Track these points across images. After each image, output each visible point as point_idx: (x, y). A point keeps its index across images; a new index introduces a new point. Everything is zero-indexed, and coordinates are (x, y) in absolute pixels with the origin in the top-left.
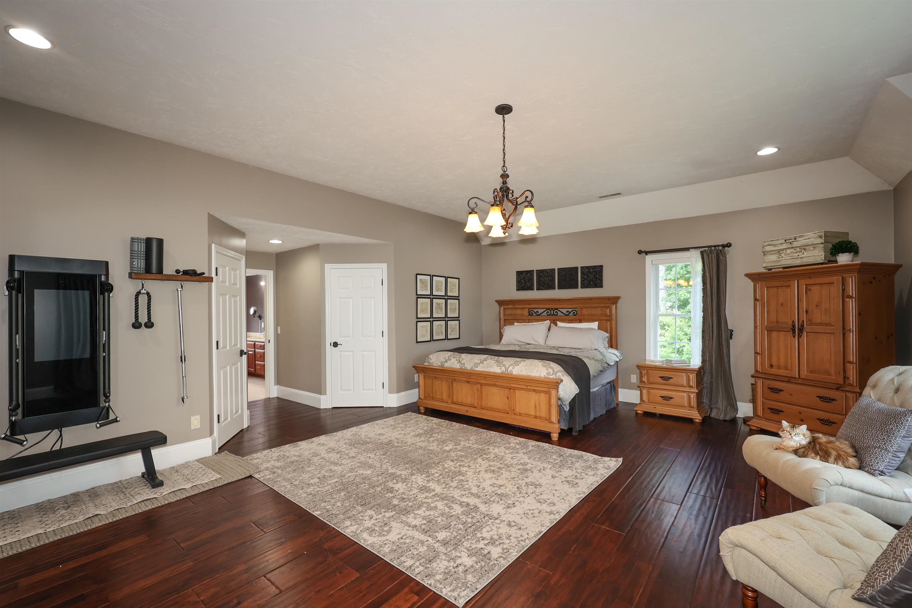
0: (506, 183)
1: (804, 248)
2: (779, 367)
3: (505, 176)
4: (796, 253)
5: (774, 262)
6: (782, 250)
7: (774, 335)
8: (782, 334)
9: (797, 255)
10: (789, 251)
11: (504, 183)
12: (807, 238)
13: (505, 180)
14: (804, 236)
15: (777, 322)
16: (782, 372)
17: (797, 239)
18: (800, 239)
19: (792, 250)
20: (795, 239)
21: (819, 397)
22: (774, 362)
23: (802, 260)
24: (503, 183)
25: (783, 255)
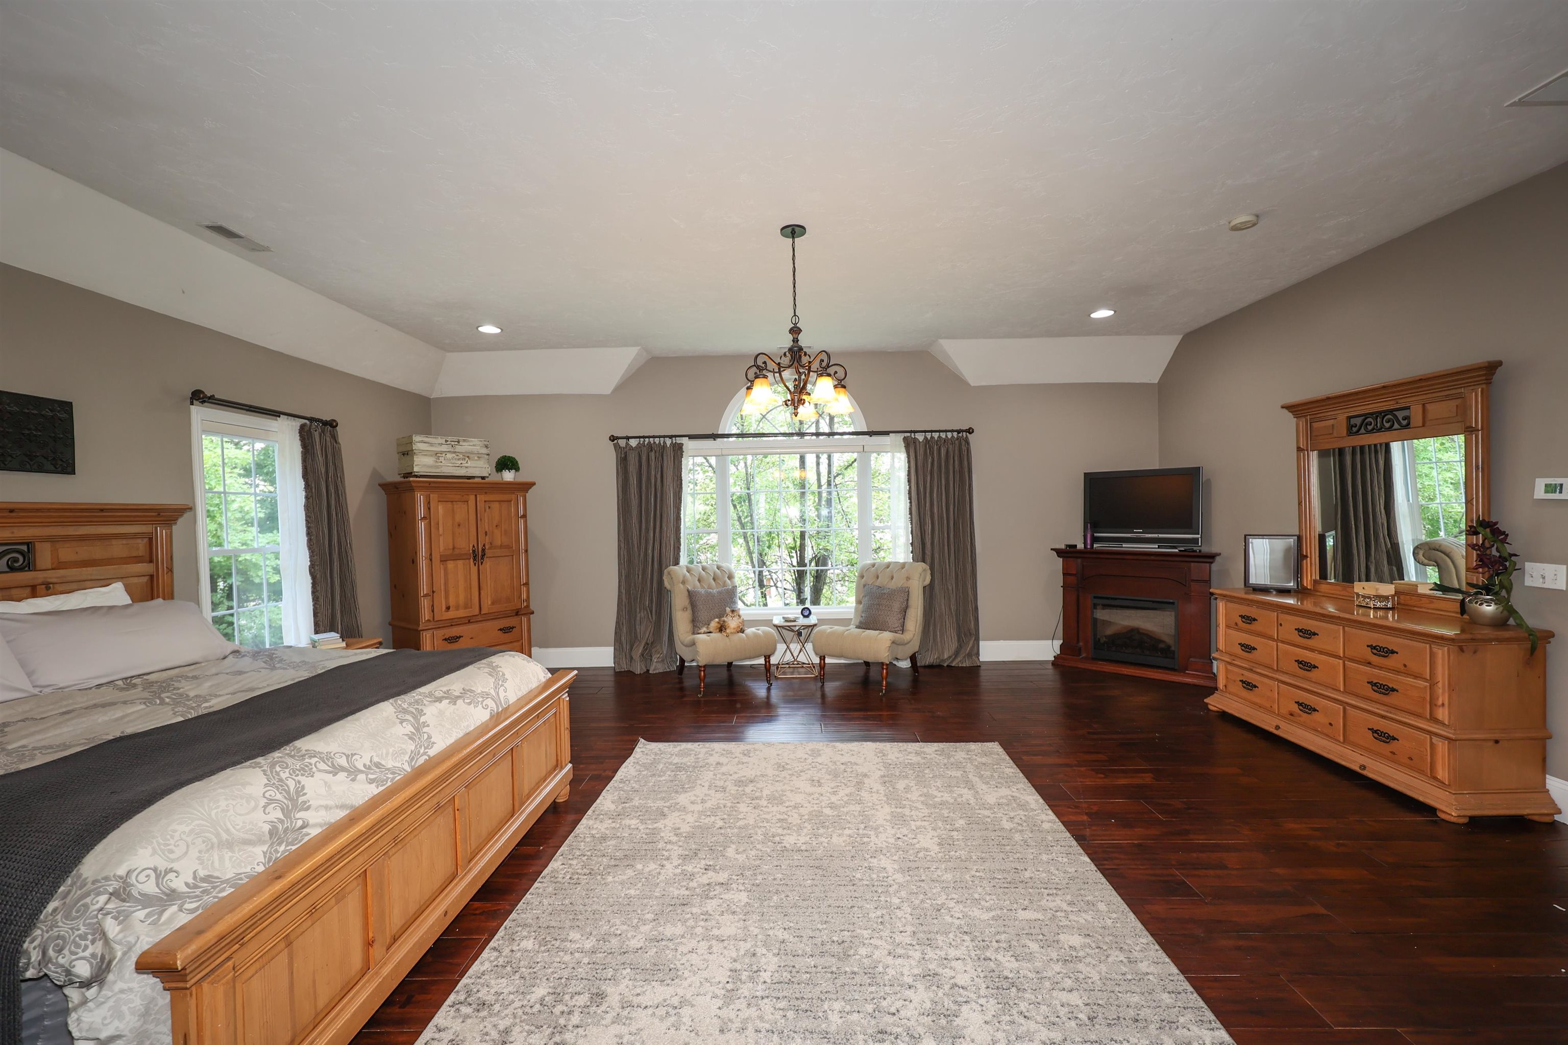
0: (798, 341)
1: (467, 456)
2: (457, 608)
3: (795, 331)
4: (459, 459)
5: (431, 467)
6: (442, 453)
7: (450, 565)
8: (460, 563)
9: (460, 462)
10: (449, 456)
11: (796, 340)
12: (472, 444)
13: (796, 336)
14: (468, 441)
15: (454, 548)
16: (462, 613)
17: (461, 443)
18: (464, 444)
19: (454, 455)
20: (458, 442)
21: (500, 630)
22: (452, 602)
23: (467, 470)
24: (793, 341)
25: (442, 459)
